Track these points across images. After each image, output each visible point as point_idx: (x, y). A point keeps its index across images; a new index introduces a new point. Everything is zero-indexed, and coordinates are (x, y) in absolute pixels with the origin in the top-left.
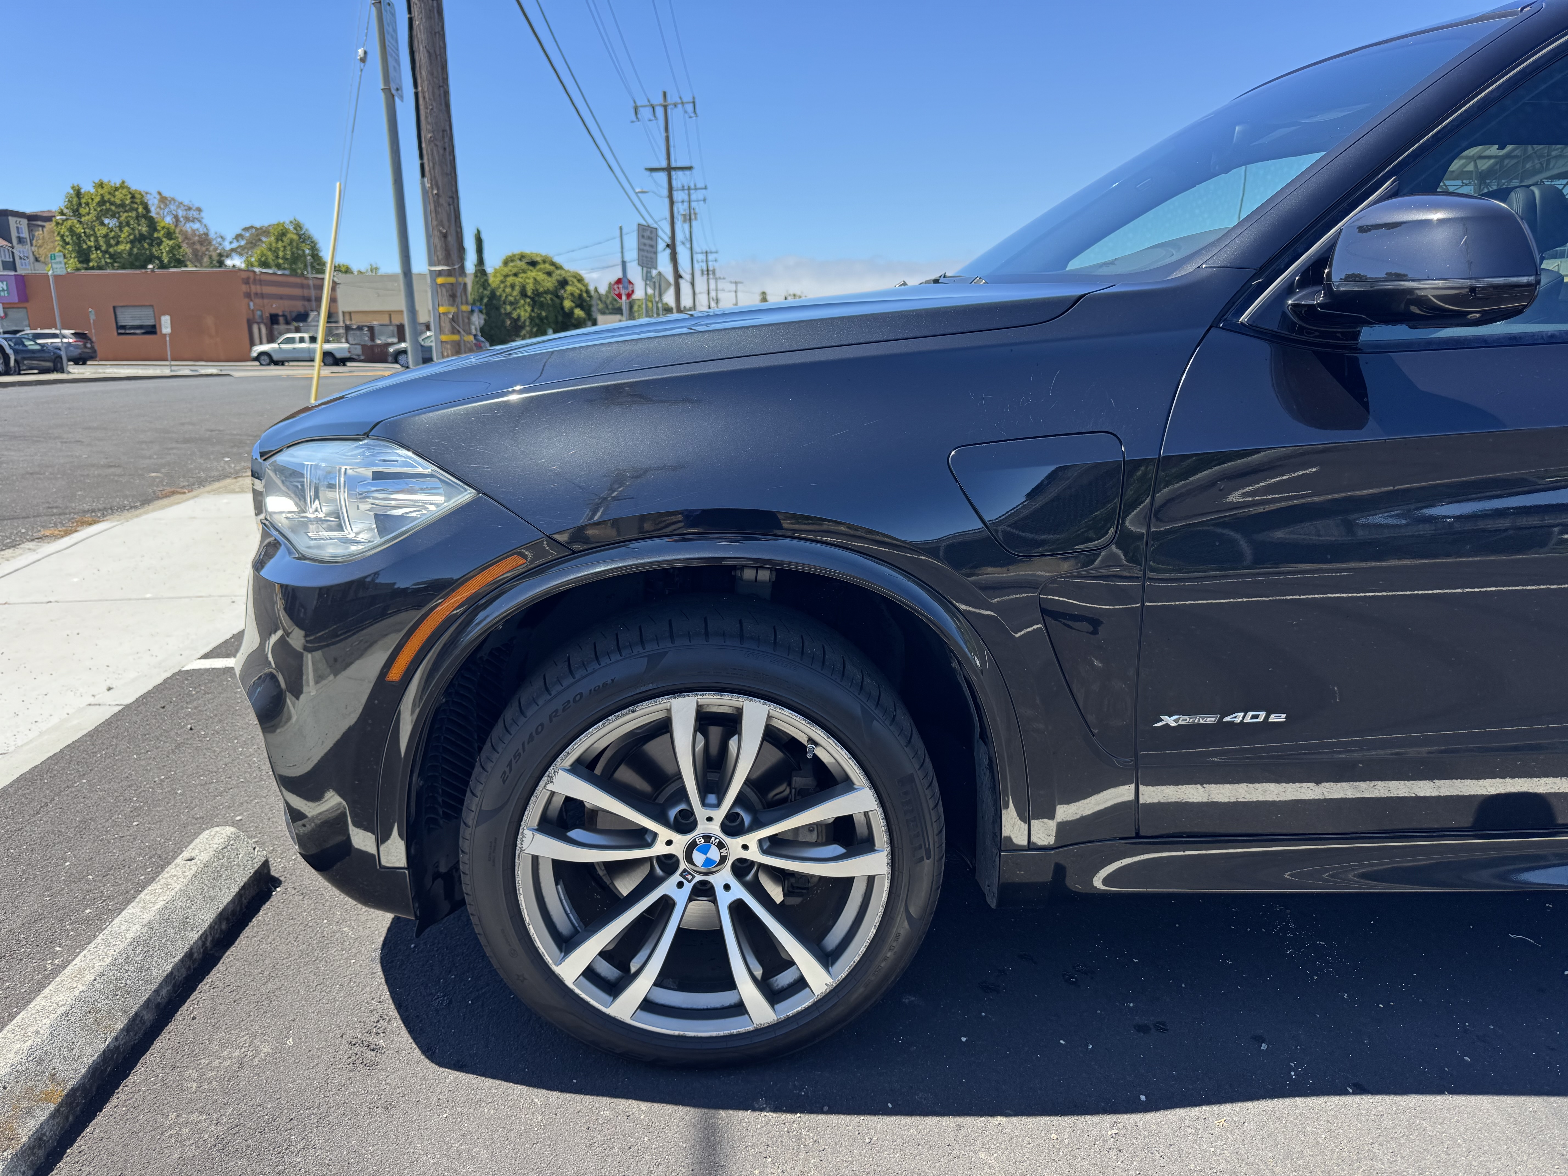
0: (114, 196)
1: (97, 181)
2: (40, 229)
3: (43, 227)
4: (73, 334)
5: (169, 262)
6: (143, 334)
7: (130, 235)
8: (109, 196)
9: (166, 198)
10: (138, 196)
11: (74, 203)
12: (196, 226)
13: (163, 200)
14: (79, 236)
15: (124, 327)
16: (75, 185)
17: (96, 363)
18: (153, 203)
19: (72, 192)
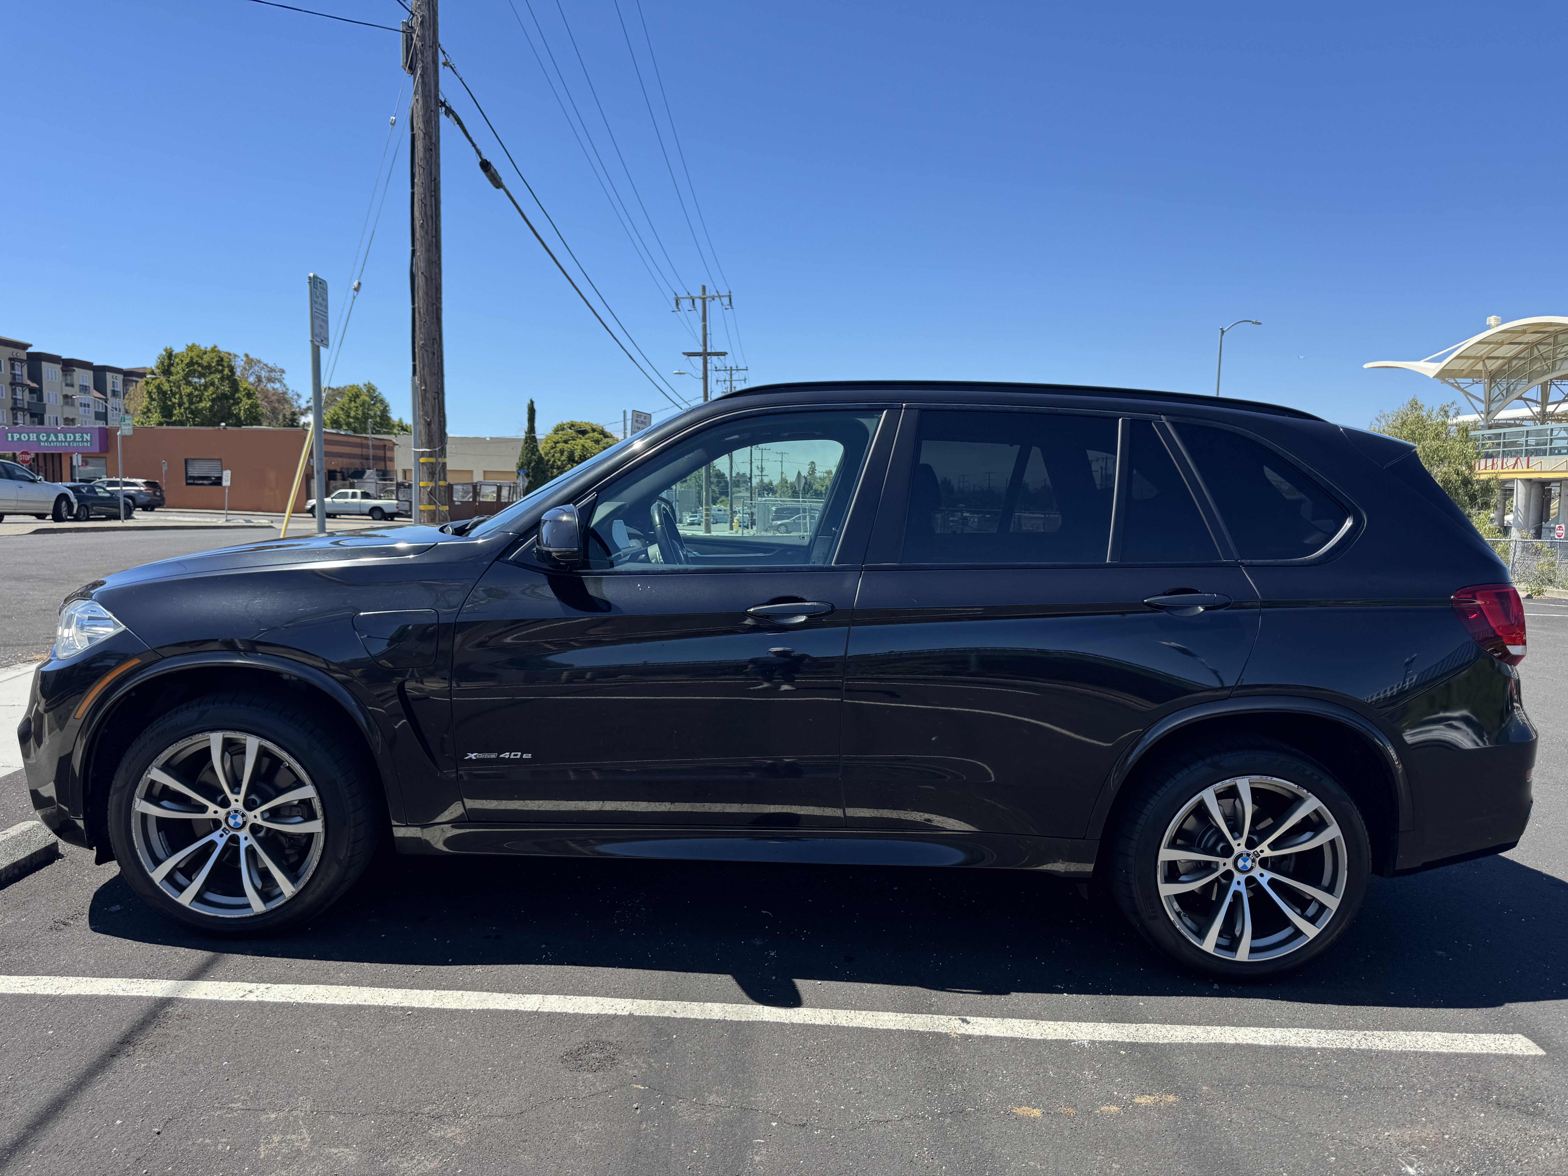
0: (202, 359)
1: (190, 345)
2: (134, 384)
3: (137, 382)
4: (144, 483)
5: (246, 419)
6: (210, 484)
7: (213, 394)
8: (197, 359)
9: (252, 360)
10: (225, 359)
11: (166, 364)
12: (277, 385)
13: (250, 361)
14: (164, 393)
15: (194, 478)
16: (168, 347)
17: (163, 510)
18: (239, 364)
19: (164, 353)
